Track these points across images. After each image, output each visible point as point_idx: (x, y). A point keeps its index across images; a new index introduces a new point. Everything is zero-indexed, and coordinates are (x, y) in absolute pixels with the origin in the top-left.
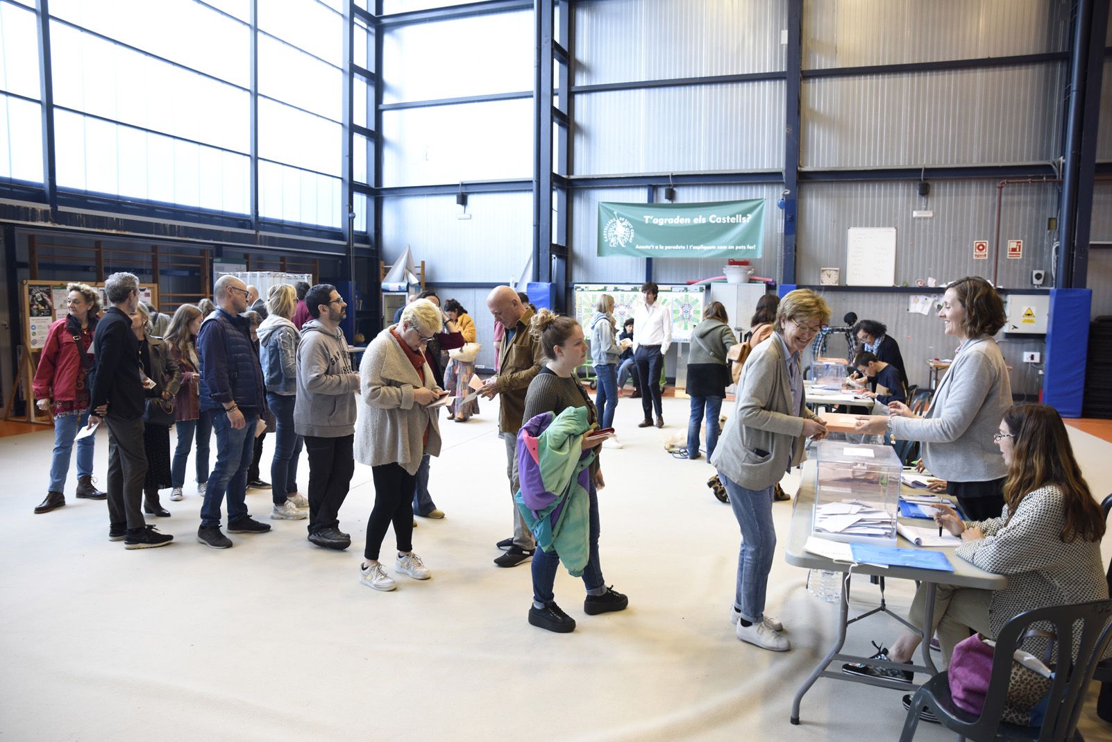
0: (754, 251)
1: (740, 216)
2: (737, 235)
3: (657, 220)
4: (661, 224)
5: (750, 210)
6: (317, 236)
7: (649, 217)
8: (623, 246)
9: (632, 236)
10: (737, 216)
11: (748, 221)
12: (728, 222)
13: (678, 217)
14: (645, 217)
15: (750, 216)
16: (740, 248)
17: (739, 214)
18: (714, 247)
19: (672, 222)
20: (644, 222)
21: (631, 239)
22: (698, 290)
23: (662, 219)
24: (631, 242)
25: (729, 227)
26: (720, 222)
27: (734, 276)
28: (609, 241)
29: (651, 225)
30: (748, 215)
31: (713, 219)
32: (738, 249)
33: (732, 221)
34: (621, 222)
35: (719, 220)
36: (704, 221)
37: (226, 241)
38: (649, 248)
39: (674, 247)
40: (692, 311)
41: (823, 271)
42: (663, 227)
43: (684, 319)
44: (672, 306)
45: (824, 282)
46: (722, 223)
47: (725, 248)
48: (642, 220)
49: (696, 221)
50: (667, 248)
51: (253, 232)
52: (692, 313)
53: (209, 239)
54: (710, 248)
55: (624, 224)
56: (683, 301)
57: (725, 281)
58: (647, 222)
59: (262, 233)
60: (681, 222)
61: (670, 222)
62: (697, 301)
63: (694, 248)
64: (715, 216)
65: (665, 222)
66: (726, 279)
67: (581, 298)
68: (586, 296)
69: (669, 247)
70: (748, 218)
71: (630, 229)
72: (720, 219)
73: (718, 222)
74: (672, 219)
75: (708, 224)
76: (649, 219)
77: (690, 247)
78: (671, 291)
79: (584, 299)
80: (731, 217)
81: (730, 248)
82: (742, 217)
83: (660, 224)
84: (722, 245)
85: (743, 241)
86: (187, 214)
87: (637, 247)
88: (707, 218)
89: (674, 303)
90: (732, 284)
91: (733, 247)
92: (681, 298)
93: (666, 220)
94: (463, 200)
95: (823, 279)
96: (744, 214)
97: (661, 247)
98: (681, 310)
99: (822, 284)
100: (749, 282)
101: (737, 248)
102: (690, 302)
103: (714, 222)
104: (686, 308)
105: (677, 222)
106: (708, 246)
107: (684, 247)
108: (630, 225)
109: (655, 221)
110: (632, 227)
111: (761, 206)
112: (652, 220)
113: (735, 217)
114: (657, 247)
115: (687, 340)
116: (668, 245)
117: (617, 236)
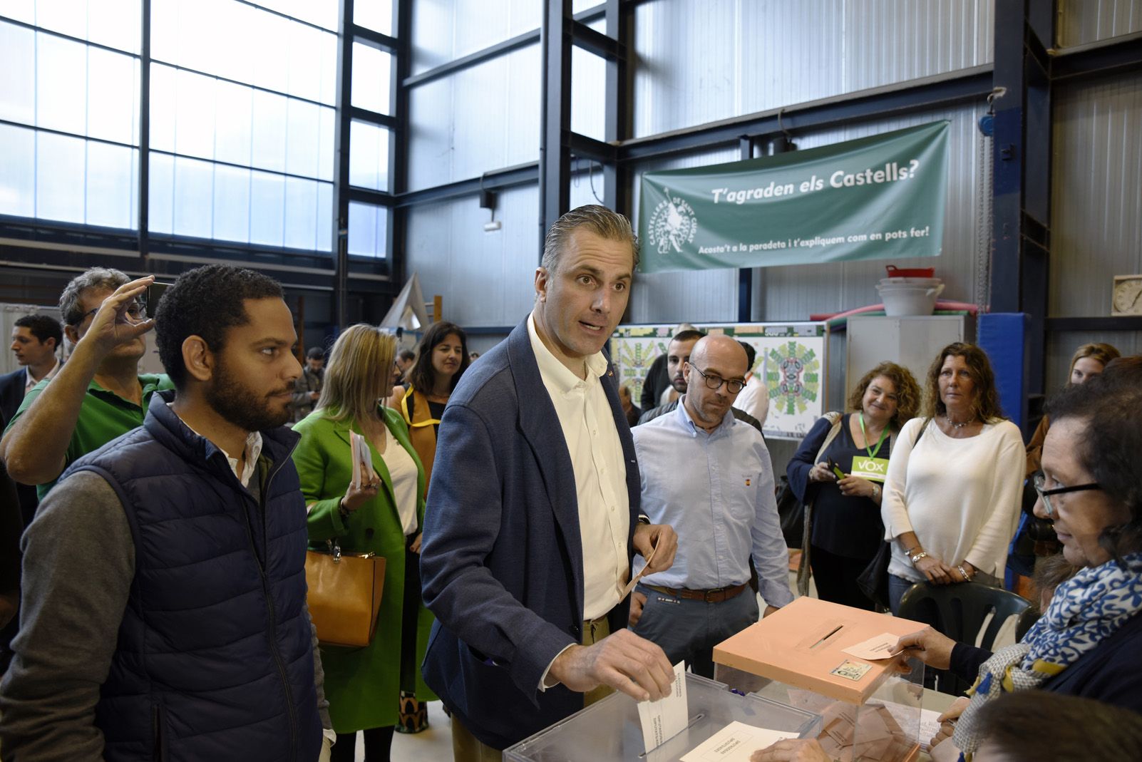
0: (925, 241)
1: (895, 165)
2: (888, 209)
3: (734, 194)
4: (741, 201)
5: (915, 152)
6: (284, 263)
7: (721, 190)
8: (678, 250)
9: (694, 230)
10: (888, 166)
11: (912, 176)
12: (869, 181)
13: (772, 184)
14: (714, 191)
15: (916, 164)
16: (894, 235)
17: (891, 162)
18: (841, 239)
19: (760, 196)
20: (713, 202)
21: (691, 236)
22: (814, 331)
23: (744, 193)
24: (691, 241)
25: (871, 192)
26: (852, 183)
27: (895, 300)
28: (657, 244)
29: (724, 205)
30: (912, 162)
31: (839, 179)
32: (892, 240)
33: (876, 180)
34: (677, 206)
35: (849, 179)
36: (820, 185)
37: (74, 266)
38: (721, 250)
39: (765, 246)
40: (802, 375)
41: (1120, 282)
42: (745, 207)
43: (786, 391)
44: (765, 367)
45: (1124, 308)
46: (856, 185)
47: (863, 238)
48: (708, 197)
49: (805, 188)
50: (752, 247)
51: (136, 254)
52: (802, 380)
53: (41, 263)
54: (833, 241)
55: (681, 209)
56: (785, 355)
57: (882, 313)
58: (716, 200)
59: (153, 256)
60: (777, 194)
61: (756, 196)
62: (812, 354)
63: (802, 244)
64: (841, 173)
65: (748, 197)
66: (883, 310)
67: (619, 349)
68: (626, 345)
69: (757, 247)
70: (912, 169)
71: (691, 217)
72: (851, 177)
73: (847, 184)
74: (761, 190)
75: (829, 191)
76: (721, 194)
77: (795, 242)
78: (763, 335)
79: (624, 352)
80: (874, 170)
81: (872, 237)
82: (899, 168)
83: (738, 203)
84: (858, 234)
85: (900, 222)
86: (8, 227)
87: (702, 250)
88: (827, 179)
89: (770, 358)
90: (892, 318)
91: (879, 236)
92: (782, 349)
93: (750, 192)
94: (490, 201)
95: (1119, 301)
96: (904, 161)
97: (743, 248)
98: (781, 374)
99: (1115, 314)
100: (934, 314)
101: (888, 236)
102: (799, 355)
103: (840, 185)
104: (792, 368)
105: (770, 195)
106: (831, 237)
107: (783, 245)
108: (689, 209)
109: (730, 198)
110: (693, 213)
111: (942, 134)
112: (726, 196)
113: (884, 171)
114: (735, 249)
115: (792, 435)
116: (754, 243)
117: (668, 232)
